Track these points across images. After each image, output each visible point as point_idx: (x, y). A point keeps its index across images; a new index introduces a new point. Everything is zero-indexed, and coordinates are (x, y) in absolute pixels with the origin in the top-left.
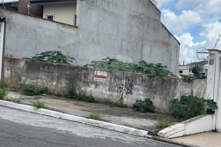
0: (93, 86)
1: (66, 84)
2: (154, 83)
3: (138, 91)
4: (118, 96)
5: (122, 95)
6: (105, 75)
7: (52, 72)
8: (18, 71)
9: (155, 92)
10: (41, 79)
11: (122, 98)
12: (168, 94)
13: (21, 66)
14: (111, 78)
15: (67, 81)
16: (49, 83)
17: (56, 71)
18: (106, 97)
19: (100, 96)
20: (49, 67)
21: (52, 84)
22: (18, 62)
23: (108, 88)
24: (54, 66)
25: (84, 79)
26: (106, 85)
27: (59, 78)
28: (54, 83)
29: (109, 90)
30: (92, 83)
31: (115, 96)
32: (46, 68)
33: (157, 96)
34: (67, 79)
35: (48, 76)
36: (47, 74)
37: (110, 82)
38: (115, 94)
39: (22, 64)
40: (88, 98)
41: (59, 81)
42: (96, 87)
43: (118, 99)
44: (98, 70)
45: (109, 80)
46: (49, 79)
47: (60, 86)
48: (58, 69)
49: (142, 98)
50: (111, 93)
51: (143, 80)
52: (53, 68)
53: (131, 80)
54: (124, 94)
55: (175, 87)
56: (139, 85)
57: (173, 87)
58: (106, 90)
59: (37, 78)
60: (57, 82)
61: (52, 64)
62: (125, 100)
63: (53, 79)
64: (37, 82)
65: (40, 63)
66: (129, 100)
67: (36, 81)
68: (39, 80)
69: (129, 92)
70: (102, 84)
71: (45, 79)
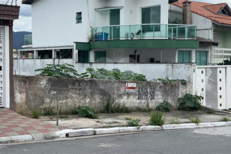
0: (125, 97)
1: (101, 99)
2: (167, 88)
3: (158, 96)
4: (145, 103)
5: (148, 101)
6: (135, 86)
7: (84, 89)
8: (39, 93)
9: (168, 95)
10: (72, 98)
11: (148, 103)
12: (175, 95)
13: (43, 86)
14: (139, 88)
15: (101, 96)
16: (81, 101)
17: (89, 87)
18: (136, 105)
19: (132, 106)
20: (79, 84)
21: (85, 101)
22: (37, 80)
23: (137, 97)
24: (86, 82)
25: (117, 92)
26: (135, 94)
27: (92, 94)
28: (88, 100)
29: (139, 99)
30: (124, 94)
31: (143, 103)
32: (77, 84)
33: (169, 98)
34: (101, 94)
35: (79, 94)
36: (78, 92)
37: (139, 92)
38: (143, 101)
39: (43, 83)
40: (122, 109)
41: (93, 98)
42: (128, 97)
43: (145, 105)
44: (128, 82)
45: (138, 89)
46: (81, 97)
47: (94, 102)
48: (91, 84)
49: (161, 101)
50: (140, 101)
51: (160, 87)
52: (85, 83)
53: (153, 88)
54: (149, 100)
55: (178, 89)
56: (158, 91)
57: (177, 90)
58: (136, 99)
59: (67, 98)
60: (91, 99)
61: (84, 80)
62: (150, 105)
63: (85, 96)
64: (66, 103)
65: (68, 80)
66: (153, 104)
67: (65, 101)
68: (69, 100)
69: (153, 98)
70: (132, 94)
71: (77, 98)
